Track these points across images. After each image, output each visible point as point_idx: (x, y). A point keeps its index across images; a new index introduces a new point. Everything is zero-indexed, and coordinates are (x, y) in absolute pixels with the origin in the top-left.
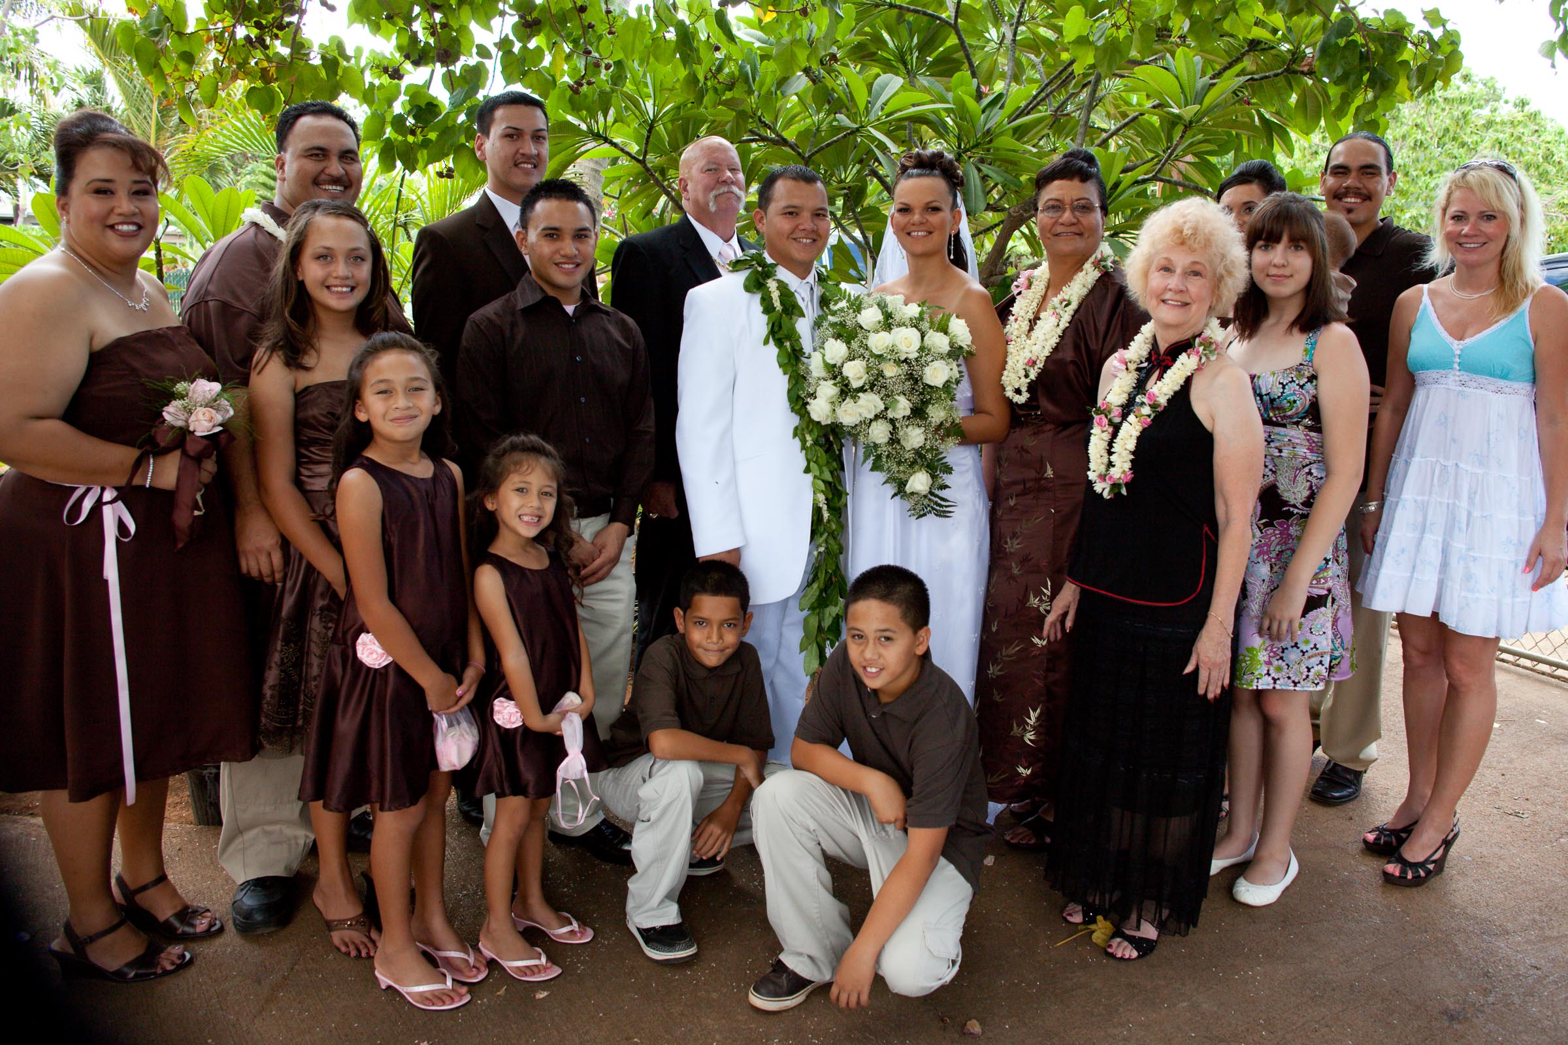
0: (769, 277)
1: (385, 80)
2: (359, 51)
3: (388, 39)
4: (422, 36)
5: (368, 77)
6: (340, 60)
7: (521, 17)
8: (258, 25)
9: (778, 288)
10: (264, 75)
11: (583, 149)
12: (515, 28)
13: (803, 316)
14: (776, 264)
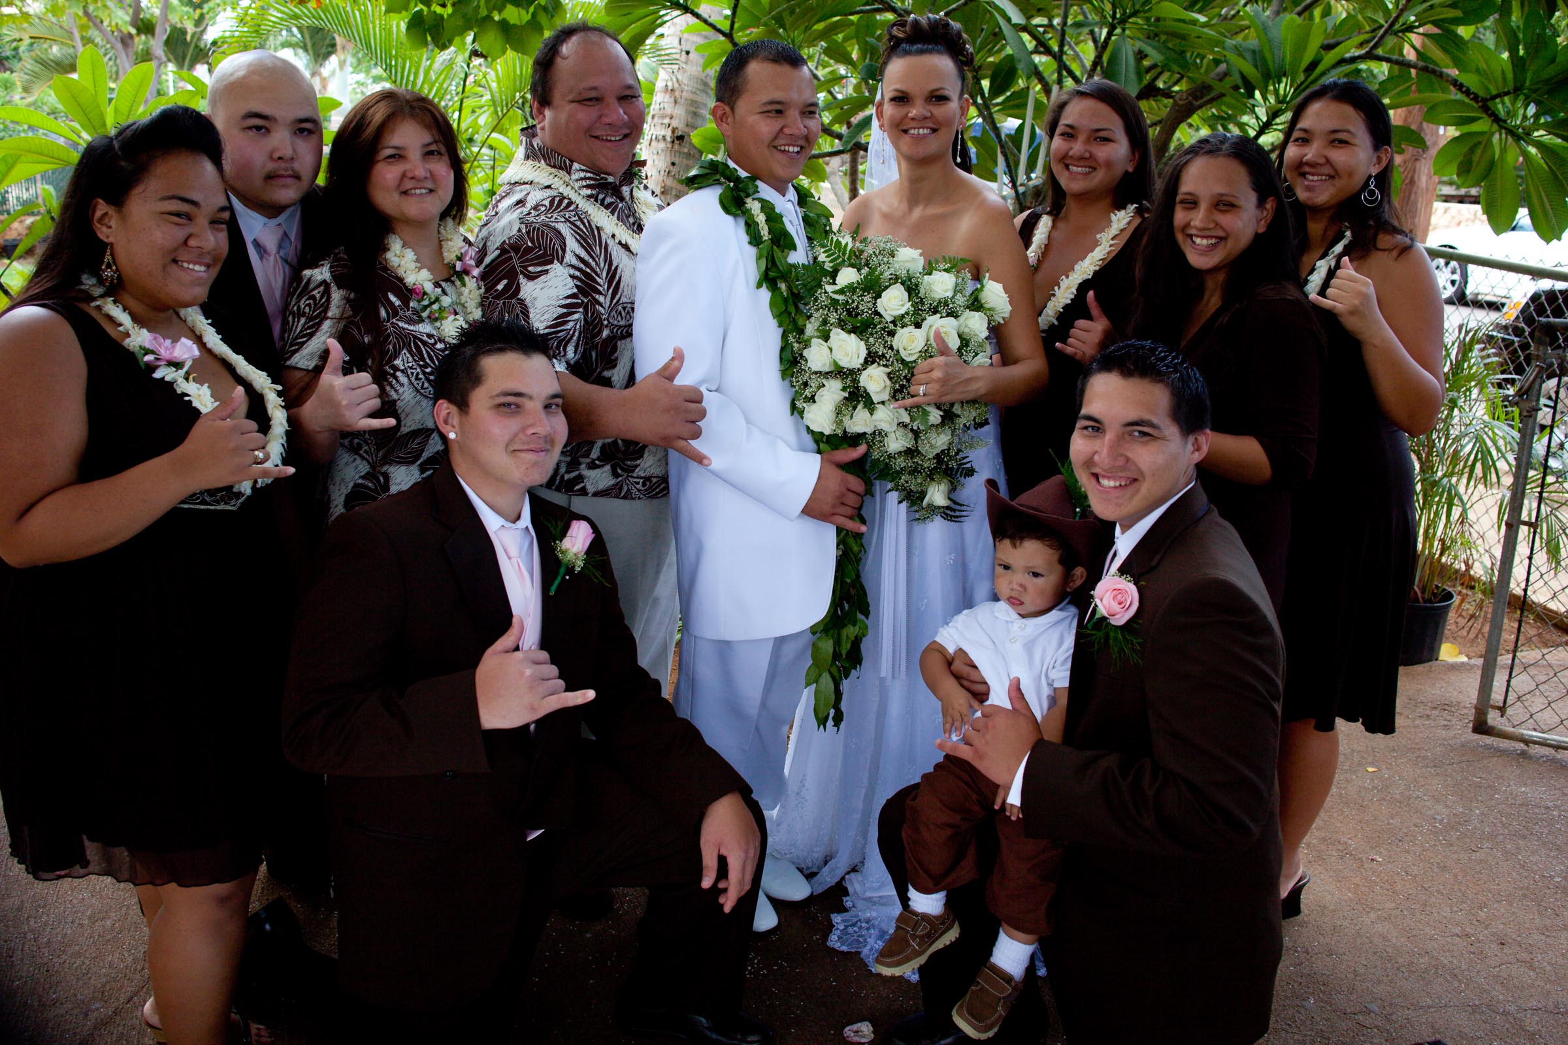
0: (747, 195)
9: (762, 210)
13: (795, 248)
14: (754, 178)
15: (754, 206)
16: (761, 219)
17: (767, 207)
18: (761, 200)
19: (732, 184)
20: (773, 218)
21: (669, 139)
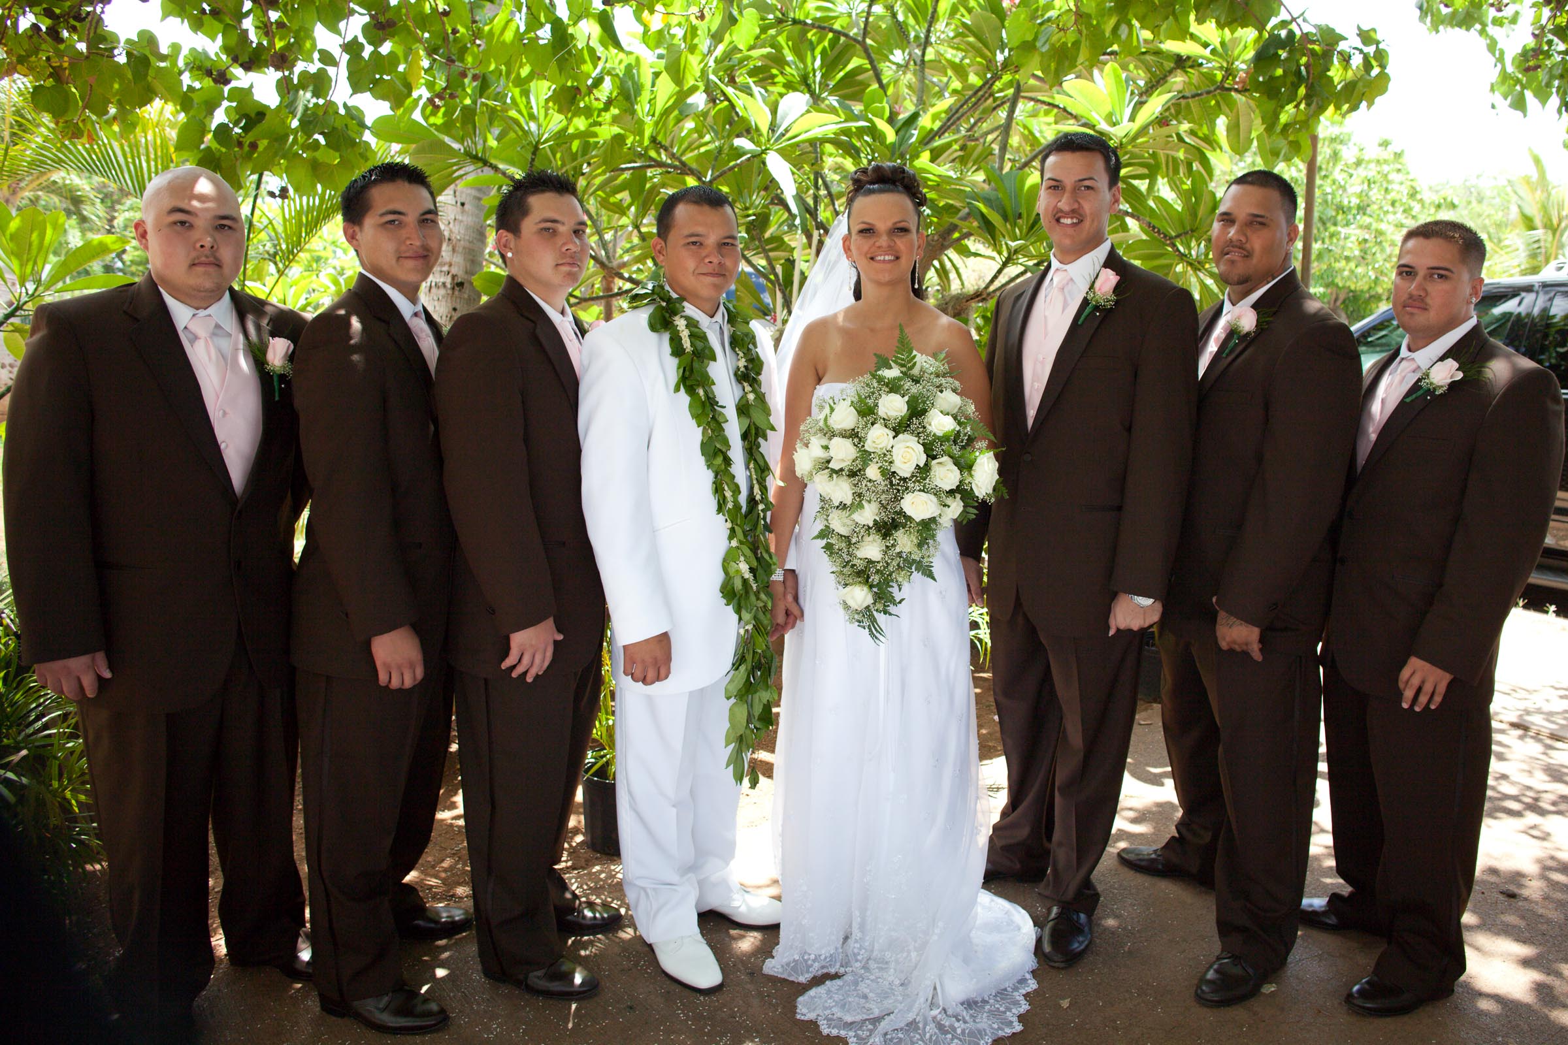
0: (676, 315)
1: (208, 82)
2: (176, 48)
3: (213, 39)
4: (253, 36)
5: (186, 79)
6: (152, 59)
7: (372, 16)
8: (48, 13)
9: (687, 326)
10: (57, 74)
11: (461, 172)
12: (366, 29)
13: (714, 359)
14: (682, 299)
15: (680, 323)
16: (685, 334)
17: (692, 323)
18: (687, 318)
19: (664, 304)
20: (698, 335)
21: (449, 286)
